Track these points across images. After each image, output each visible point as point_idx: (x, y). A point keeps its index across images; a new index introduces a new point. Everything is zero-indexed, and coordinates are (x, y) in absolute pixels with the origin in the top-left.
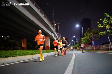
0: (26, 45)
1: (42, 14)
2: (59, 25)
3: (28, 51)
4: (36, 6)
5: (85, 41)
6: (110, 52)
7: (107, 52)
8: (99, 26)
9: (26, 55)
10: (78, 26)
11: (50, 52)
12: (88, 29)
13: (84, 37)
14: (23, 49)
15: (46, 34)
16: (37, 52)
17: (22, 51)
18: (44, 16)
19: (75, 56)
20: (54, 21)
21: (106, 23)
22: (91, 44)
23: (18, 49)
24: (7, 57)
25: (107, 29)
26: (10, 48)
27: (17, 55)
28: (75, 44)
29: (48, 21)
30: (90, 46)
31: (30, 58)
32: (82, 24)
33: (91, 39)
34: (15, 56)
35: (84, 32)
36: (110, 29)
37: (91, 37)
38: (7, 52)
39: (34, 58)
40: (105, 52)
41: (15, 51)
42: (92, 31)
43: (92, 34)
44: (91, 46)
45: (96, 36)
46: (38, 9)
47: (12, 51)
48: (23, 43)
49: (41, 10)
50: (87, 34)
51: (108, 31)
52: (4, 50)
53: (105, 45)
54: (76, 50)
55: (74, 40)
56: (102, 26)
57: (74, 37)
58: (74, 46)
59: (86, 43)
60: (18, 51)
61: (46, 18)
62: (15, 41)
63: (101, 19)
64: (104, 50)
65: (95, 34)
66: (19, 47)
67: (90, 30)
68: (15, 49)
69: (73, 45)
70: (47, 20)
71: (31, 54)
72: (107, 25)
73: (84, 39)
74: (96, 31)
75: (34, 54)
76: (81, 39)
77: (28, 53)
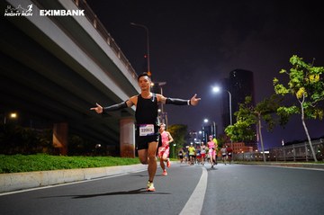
1: (117, 51)
2: (161, 86)
3: (71, 158)
4: (98, 29)
5: (237, 134)
6: (308, 166)
7: (300, 166)
8: (279, 89)
9: (66, 168)
10: (216, 90)
11: (136, 163)
12: (248, 98)
13: (234, 122)
14: (56, 152)
15: (126, 112)
16: (96, 162)
17: (54, 158)
18: (122, 58)
21: (295, 83)
22: (253, 143)
23: (41, 152)
24: (7, 171)
25: (301, 99)
26: (17, 149)
27: (39, 168)
29: (132, 72)
30: (251, 150)
31: (77, 178)
32: (228, 85)
33: (253, 127)
34: (32, 170)
35: (235, 109)
36: (308, 100)
37: (253, 122)
38: (9, 158)
39: (89, 178)
40: (294, 165)
41: (31, 156)
42: (258, 105)
43: (257, 115)
44: (254, 150)
45: (267, 121)
46: (105, 37)
48: (57, 137)
49: (111, 42)
50: (243, 113)
51: (304, 105)
53: (294, 146)
55: (206, 133)
56: (287, 91)
57: (206, 121)
59: (240, 141)
60: (41, 157)
61: (125, 63)
62: (33, 129)
63: (283, 71)
64: (290, 160)
65: (267, 113)
66: (45, 146)
67: (252, 103)
68: (34, 153)
70: (130, 70)
71: (79, 167)
72: (301, 87)
73: (235, 129)
74: (268, 106)
75: (89, 167)
76: (226, 127)
77: (70, 162)
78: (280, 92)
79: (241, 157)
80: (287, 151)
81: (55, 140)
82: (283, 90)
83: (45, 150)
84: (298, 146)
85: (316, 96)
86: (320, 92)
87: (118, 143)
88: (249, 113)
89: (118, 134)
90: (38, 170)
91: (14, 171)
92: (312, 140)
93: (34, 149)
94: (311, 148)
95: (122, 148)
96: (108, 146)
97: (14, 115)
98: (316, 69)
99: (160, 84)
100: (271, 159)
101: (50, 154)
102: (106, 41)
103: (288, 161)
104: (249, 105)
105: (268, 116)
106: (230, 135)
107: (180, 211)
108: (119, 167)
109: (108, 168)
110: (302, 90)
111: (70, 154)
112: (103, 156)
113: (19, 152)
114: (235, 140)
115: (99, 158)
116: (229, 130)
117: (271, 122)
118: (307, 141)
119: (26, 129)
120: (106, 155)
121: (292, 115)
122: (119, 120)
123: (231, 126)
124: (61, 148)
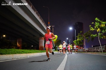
1: (38, 15)
2: (53, 27)
3: (23, 50)
4: (32, 8)
5: (77, 43)
6: (100, 54)
7: (97, 54)
9: (21, 53)
10: (71, 29)
11: (44, 52)
13: (77, 39)
14: (18, 48)
15: (41, 35)
16: (31, 52)
18: (40, 18)
20: (49, 23)
21: (97, 27)
22: (83, 46)
23: (13, 48)
24: (2, 54)
25: (98, 32)
26: (5, 47)
27: (12, 53)
30: (82, 48)
31: (25, 57)
32: (75, 27)
33: (83, 41)
34: (10, 54)
35: (77, 35)
36: (101, 32)
37: (83, 39)
38: (2, 50)
39: (28, 57)
40: (95, 54)
43: (84, 37)
45: (87, 39)
47: (7, 49)
49: (37, 12)
50: (79, 36)
51: (99, 34)
53: (96, 47)
55: (67, 42)
56: (94, 29)
57: (67, 39)
60: (13, 50)
62: (10, 41)
63: (93, 23)
65: (87, 36)
66: (15, 46)
67: (83, 33)
70: (43, 21)
71: (25, 53)
73: (77, 41)
74: (88, 34)
75: (29, 53)
77: (23, 52)
78: (92, 30)
80: (93, 49)
81: (18, 44)
82: (92, 29)
83: (14, 47)
84: (97, 47)
85: (103, 31)
86: (105, 30)
87: (38, 45)
88: (81, 36)
91: (4, 54)
92: (102, 45)
93: (11, 47)
94: (101, 48)
95: (39, 47)
96: (35, 46)
97: (4, 36)
98: (104, 23)
99: (53, 26)
100: (88, 51)
101: (16, 49)
102: (35, 12)
103: (93, 52)
104: (81, 34)
105: (87, 38)
106: (75, 43)
107: (57, 68)
108: (38, 53)
109: (35, 54)
110: (99, 29)
111: (23, 49)
113: (6, 48)
115: (32, 50)
117: (89, 39)
118: (100, 46)
119: (8, 40)
120: (34, 49)
121: (96, 37)
122: (39, 38)
123: (75, 41)
124: (20, 47)
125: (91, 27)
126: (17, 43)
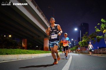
0: (26, 45)
1: (43, 16)
3: (27, 51)
4: (38, 9)
5: (83, 44)
7: (103, 56)
8: (97, 30)
9: (26, 54)
10: (76, 29)
11: (49, 53)
12: (86, 33)
13: (82, 40)
14: (23, 48)
15: (46, 36)
16: (36, 52)
17: (22, 50)
18: (45, 19)
19: (72, 57)
21: (103, 28)
23: (18, 48)
24: (7, 54)
25: (105, 33)
26: (11, 47)
28: (73, 47)
32: (80, 28)
34: (15, 54)
37: (88, 41)
38: (8, 50)
39: (33, 57)
40: (101, 56)
42: (90, 35)
43: (89, 38)
45: (93, 40)
46: (40, 12)
47: (13, 49)
48: (23, 43)
49: (42, 13)
50: (85, 37)
51: (105, 35)
52: (5, 48)
53: (102, 49)
54: (74, 52)
55: (72, 43)
56: (100, 31)
57: (72, 40)
58: (71, 49)
59: (83, 46)
60: (18, 50)
61: (46, 20)
62: (16, 41)
63: (99, 24)
64: (100, 53)
65: (93, 38)
66: (20, 46)
67: (88, 34)
68: (16, 48)
69: (71, 47)
70: (47, 22)
71: (30, 53)
72: (105, 29)
73: (82, 42)
74: (93, 35)
75: (33, 53)
76: (79, 42)
77: (27, 52)
78: (97, 31)
79: (84, 52)
80: (99, 51)
83: (19, 47)
87: (43, 46)
88: (87, 38)
89: (43, 43)
90: (17, 54)
91: (9, 54)
93: (16, 47)
96: (40, 47)
97: (10, 36)
100: (94, 53)
104: (87, 35)
106: (80, 45)
108: (43, 54)
109: (39, 54)
111: (27, 49)
112: (38, 50)
113: (11, 48)
114: (82, 46)
115: (37, 51)
116: (80, 43)
117: (94, 41)
119: (14, 41)
120: (39, 50)
121: (101, 39)
122: (44, 39)
123: (81, 42)
124: (25, 47)
125: (96, 28)
126: (22, 44)
